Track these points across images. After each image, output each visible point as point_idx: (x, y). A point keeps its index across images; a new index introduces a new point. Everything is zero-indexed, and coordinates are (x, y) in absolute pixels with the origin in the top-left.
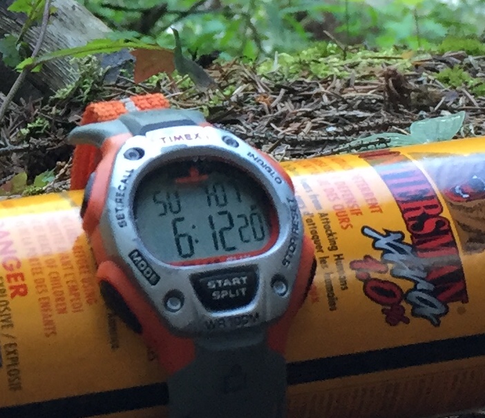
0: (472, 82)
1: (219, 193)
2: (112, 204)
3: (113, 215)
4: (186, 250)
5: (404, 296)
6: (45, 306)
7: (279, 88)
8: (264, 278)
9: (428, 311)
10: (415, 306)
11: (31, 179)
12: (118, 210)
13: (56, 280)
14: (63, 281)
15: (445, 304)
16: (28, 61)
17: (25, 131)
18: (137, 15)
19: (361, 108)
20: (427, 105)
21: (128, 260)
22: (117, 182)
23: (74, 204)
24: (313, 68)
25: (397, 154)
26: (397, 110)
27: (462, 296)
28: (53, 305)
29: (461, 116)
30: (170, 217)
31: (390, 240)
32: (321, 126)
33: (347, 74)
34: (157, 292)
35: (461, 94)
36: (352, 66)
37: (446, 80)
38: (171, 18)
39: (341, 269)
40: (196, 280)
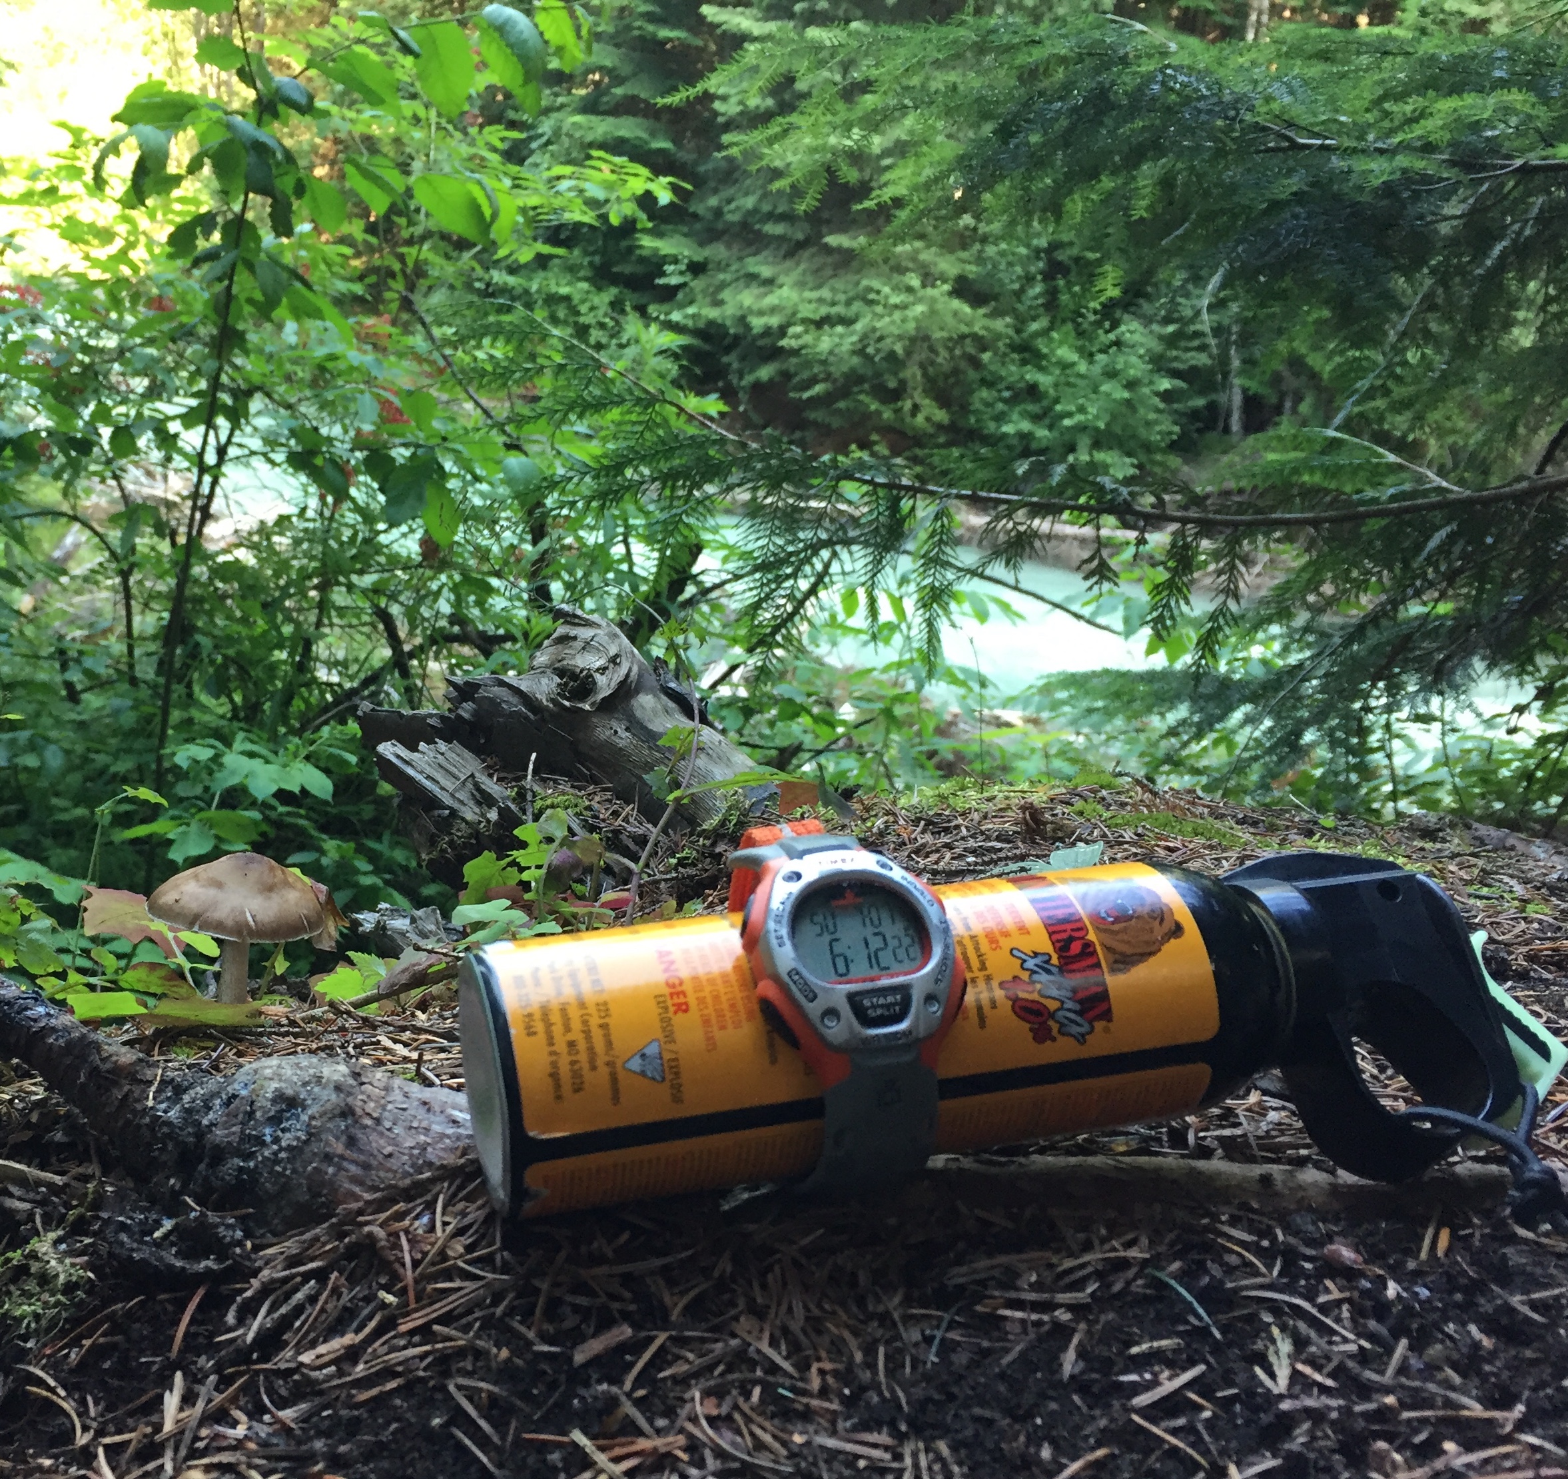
0: (1106, 815)
1: (874, 915)
2: (771, 925)
3: (772, 936)
4: (842, 969)
5: (1052, 1015)
6: (706, 1022)
7: (919, 820)
8: (917, 996)
9: (1075, 1029)
10: (1062, 1025)
11: (680, 908)
12: (777, 930)
13: (716, 998)
14: (724, 998)
15: (1090, 1022)
16: (677, 793)
17: (673, 861)
18: (774, 753)
19: (998, 839)
20: (1063, 836)
21: (787, 979)
22: (775, 904)
23: (733, 926)
24: (951, 801)
25: (1043, 878)
26: (1033, 842)
27: (1107, 1015)
28: (714, 1021)
29: (1099, 846)
30: (827, 938)
31: (1038, 961)
32: (959, 857)
33: (985, 807)
34: (814, 1009)
35: (1095, 826)
36: (989, 800)
37: (1081, 813)
38: (807, 755)
39: (990, 989)
40: (852, 998)
